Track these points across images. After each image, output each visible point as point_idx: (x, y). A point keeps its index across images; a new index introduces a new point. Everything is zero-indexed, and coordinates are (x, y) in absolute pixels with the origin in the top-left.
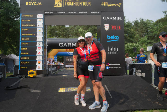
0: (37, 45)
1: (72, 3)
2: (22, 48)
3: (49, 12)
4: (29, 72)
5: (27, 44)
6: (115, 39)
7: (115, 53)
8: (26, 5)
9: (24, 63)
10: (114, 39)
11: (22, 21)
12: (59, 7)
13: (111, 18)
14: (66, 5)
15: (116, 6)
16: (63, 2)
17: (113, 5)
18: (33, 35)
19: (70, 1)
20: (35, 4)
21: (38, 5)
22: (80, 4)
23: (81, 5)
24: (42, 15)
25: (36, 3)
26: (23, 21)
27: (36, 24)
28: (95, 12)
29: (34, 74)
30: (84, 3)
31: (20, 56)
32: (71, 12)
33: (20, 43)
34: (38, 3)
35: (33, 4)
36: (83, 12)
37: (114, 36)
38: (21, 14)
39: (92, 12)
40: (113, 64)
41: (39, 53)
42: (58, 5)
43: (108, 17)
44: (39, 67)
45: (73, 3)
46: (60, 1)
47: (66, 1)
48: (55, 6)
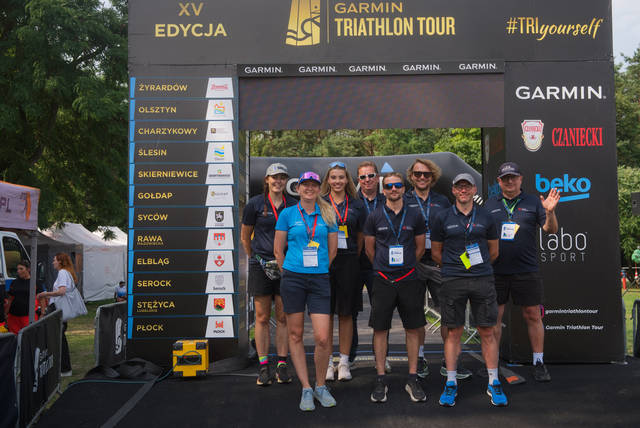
0: (211, 222)
1: (367, 23)
2: (140, 238)
3: (260, 70)
4: (177, 353)
5: (164, 217)
6: (574, 190)
7: (573, 257)
8: (157, 35)
9: (152, 306)
10: (566, 190)
11: (137, 110)
12: (307, 42)
13: (552, 92)
14: (339, 34)
15: (575, 33)
16: (326, 21)
17: (561, 30)
18: (187, 174)
19: (358, 16)
20: (198, 30)
21: (211, 33)
22: (406, 26)
23: (411, 33)
24: (228, 81)
25: (201, 26)
26: (143, 110)
27: (203, 126)
28: (475, 66)
29: (200, 363)
30: (424, 22)
31: (131, 276)
32: (364, 68)
33: (131, 212)
34: (211, 25)
35: (189, 31)
36: (419, 67)
37: (566, 176)
38: (133, 80)
39: (462, 67)
40: (565, 311)
41: (219, 261)
42: (301, 35)
43: (538, 89)
44: (220, 323)
45: (374, 23)
46: (314, 16)
47: (341, 16)
48: (290, 41)
